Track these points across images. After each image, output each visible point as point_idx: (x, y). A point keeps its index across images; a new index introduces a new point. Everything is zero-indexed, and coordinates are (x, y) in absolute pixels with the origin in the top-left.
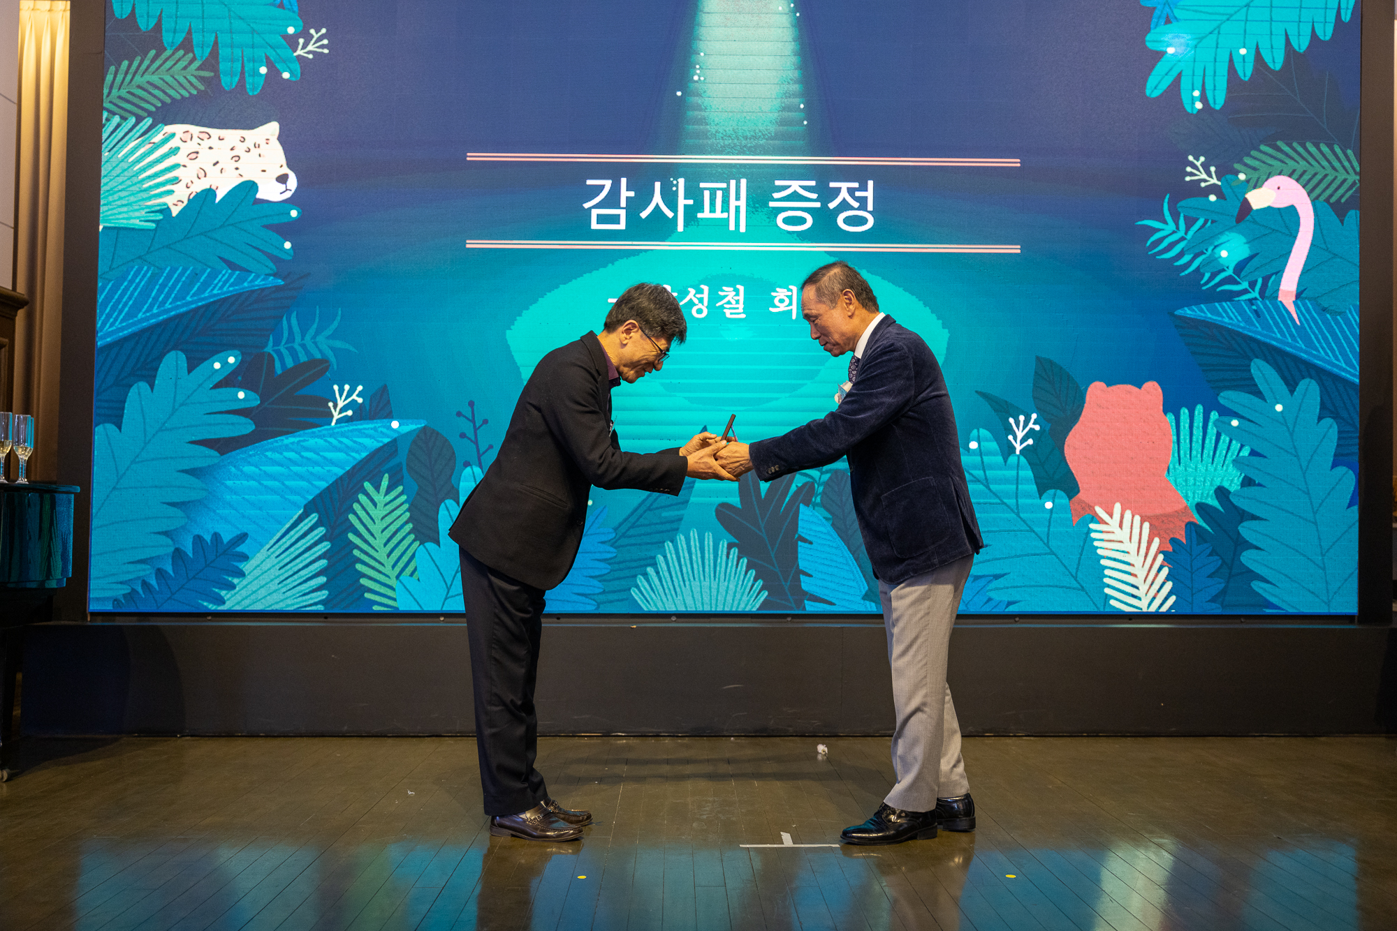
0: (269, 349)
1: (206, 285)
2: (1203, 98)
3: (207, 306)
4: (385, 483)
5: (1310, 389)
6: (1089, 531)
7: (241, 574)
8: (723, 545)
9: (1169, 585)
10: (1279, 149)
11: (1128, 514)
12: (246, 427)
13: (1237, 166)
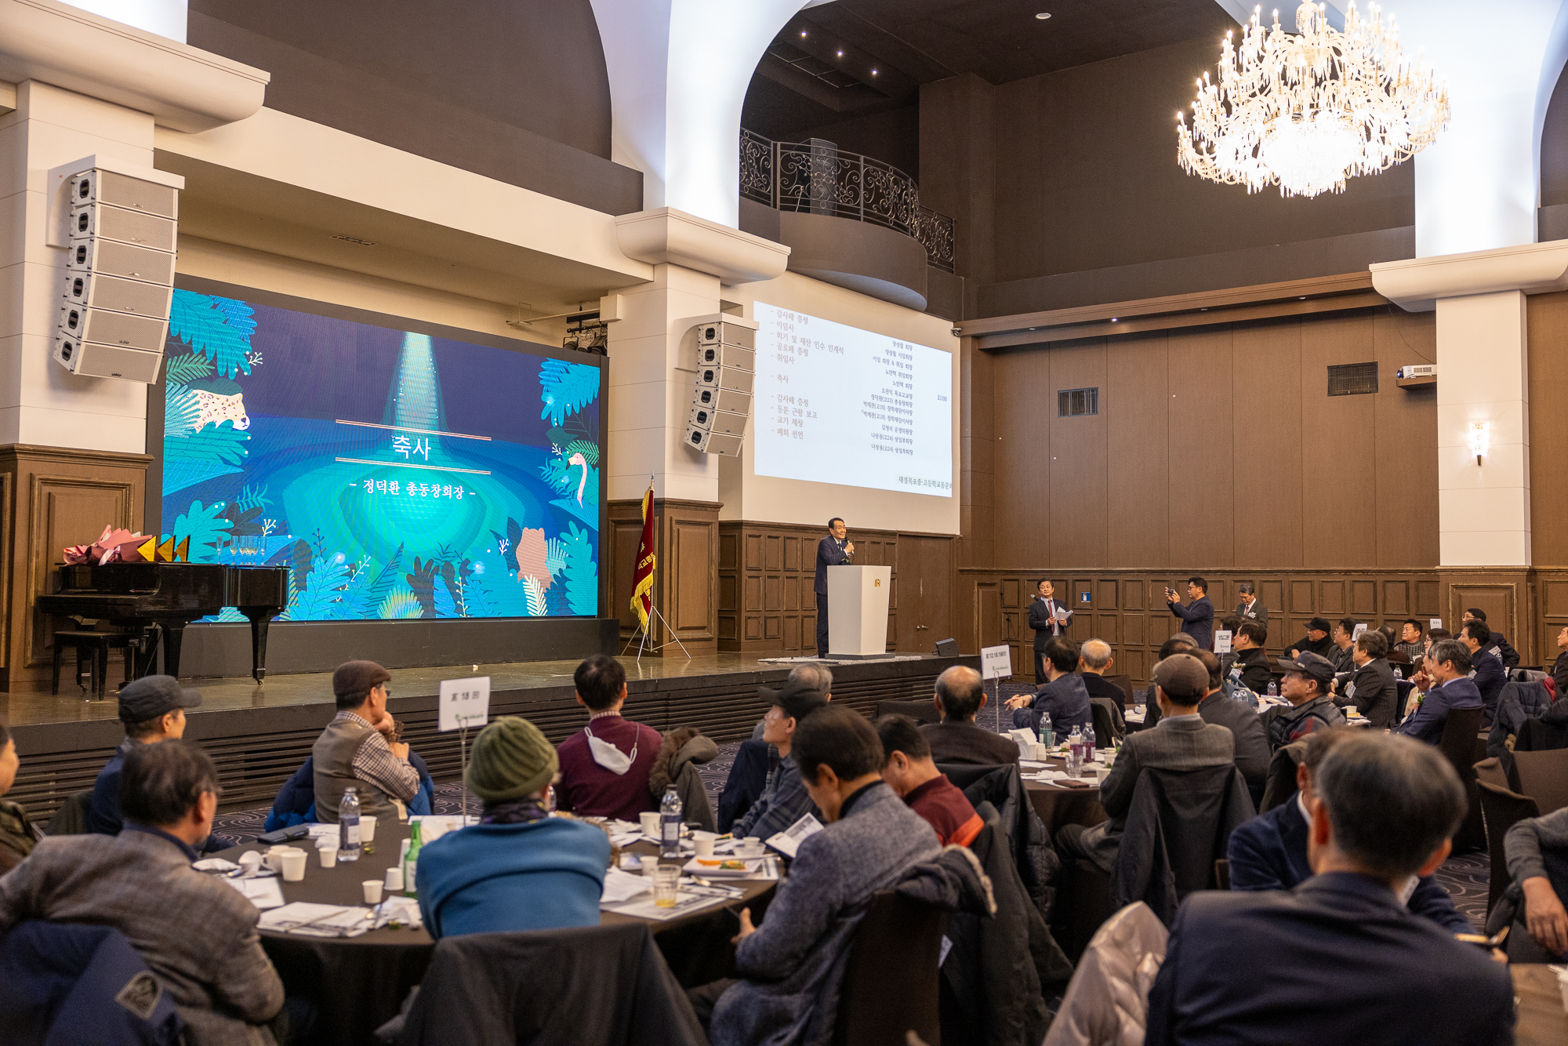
0: (238, 501)
1: (211, 470)
2: (557, 421)
3: (212, 480)
5: (584, 531)
6: (523, 585)
8: (409, 591)
9: (546, 605)
10: (578, 443)
11: (534, 578)
12: (228, 537)
13: (566, 448)
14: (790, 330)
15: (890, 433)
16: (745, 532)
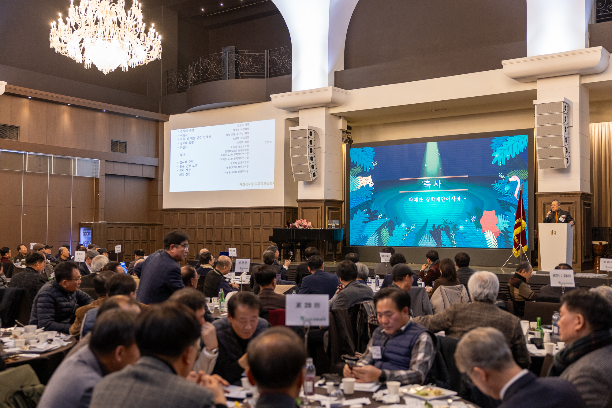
0: (371, 209)
1: (363, 200)
2: (502, 164)
3: (363, 203)
4: (385, 227)
6: (484, 234)
7: (368, 241)
8: (431, 236)
9: (497, 243)
10: (514, 171)
11: (490, 232)
12: (368, 220)
13: (507, 174)
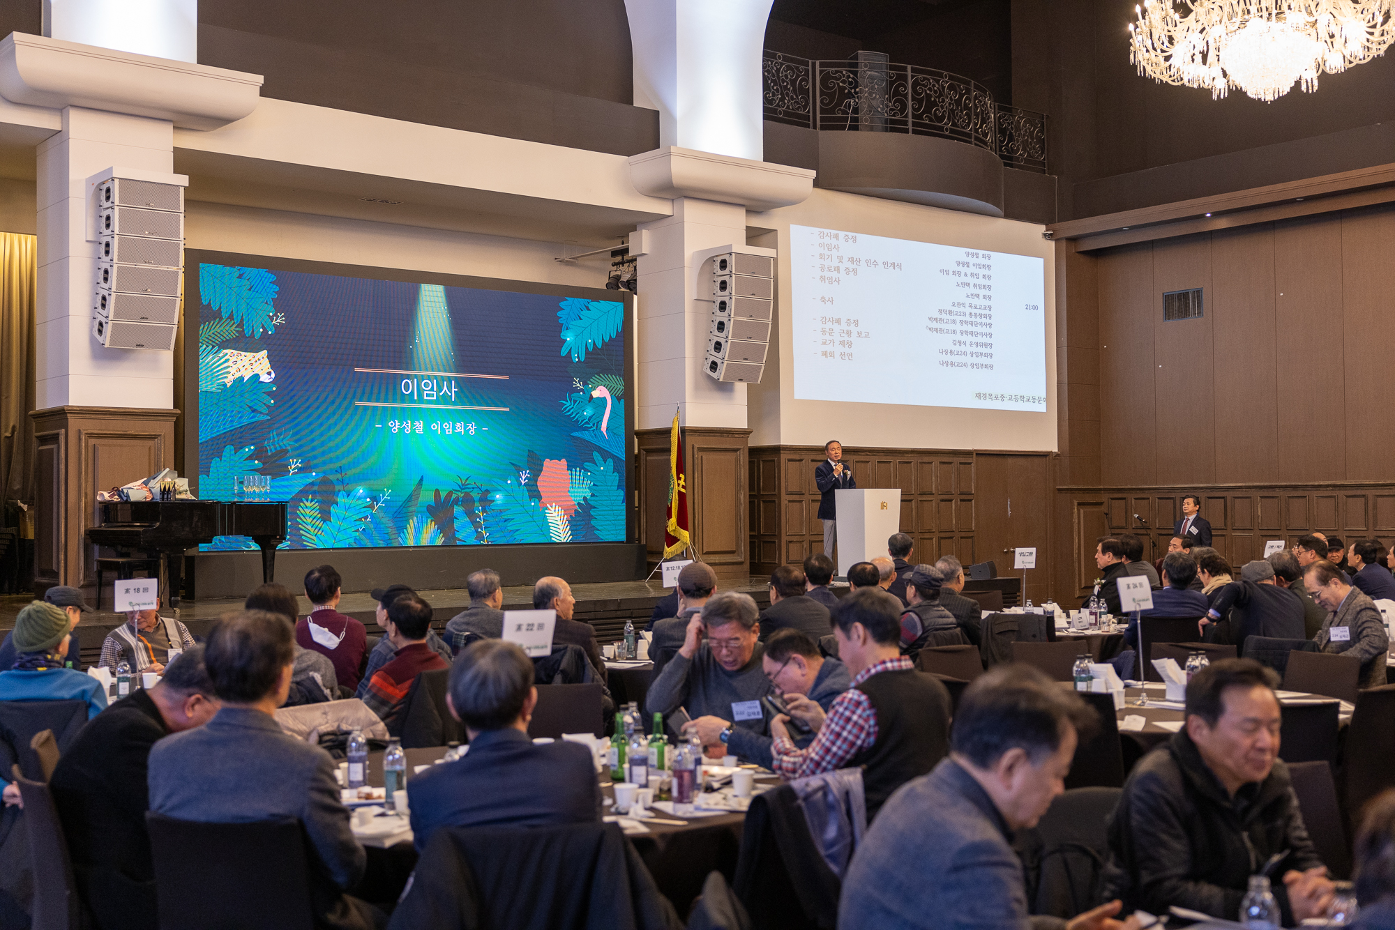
0: (266, 444)
1: (241, 417)
2: (578, 357)
3: (240, 427)
4: (310, 497)
5: (610, 462)
6: (545, 513)
8: (429, 520)
9: (570, 532)
10: (600, 377)
11: (557, 507)
13: (588, 382)
14: (834, 251)
15: (963, 348)
16: (784, 456)
